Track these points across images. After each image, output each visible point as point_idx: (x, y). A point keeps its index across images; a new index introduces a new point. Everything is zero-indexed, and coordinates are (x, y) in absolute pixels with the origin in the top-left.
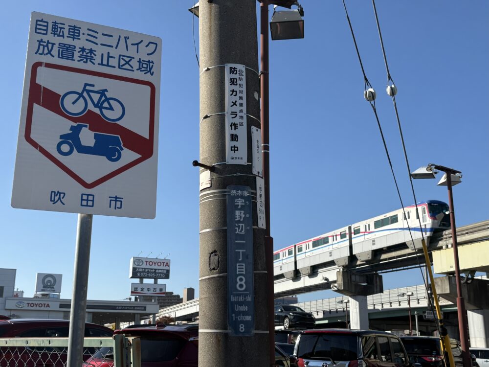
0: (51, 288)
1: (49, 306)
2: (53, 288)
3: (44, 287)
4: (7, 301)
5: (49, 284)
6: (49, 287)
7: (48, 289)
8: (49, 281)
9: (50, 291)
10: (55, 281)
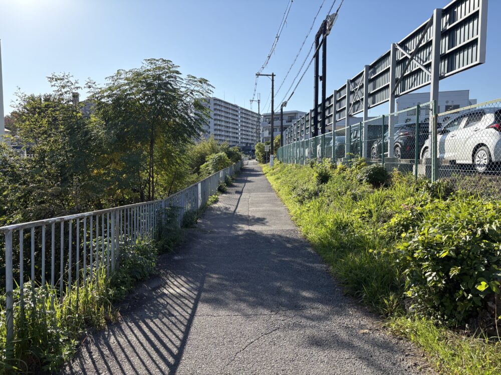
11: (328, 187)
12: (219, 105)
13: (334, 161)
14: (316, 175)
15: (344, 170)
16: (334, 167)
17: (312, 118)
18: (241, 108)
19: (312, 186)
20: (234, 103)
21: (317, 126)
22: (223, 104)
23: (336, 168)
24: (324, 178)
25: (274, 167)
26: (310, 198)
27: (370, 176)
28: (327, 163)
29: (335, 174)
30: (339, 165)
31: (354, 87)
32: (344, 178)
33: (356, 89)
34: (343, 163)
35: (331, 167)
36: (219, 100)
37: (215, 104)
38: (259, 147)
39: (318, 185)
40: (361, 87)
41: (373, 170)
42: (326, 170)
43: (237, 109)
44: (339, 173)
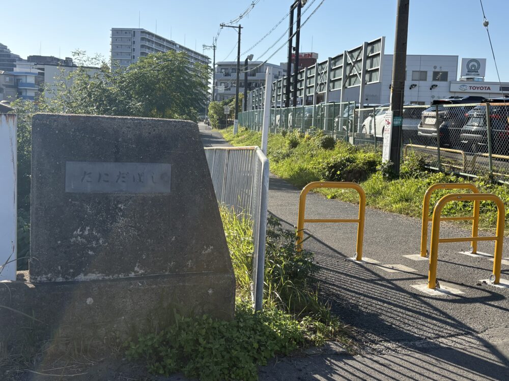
0: (475, 72)
1: (490, 89)
2: (477, 72)
3: (468, 72)
4: (451, 84)
5: (473, 68)
6: (473, 72)
7: (473, 73)
8: (473, 66)
9: (474, 75)
10: (479, 65)
11: (297, 151)
12: (149, 41)
13: (303, 132)
14: (288, 142)
15: (309, 139)
16: (302, 137)
17: (284, 86)
18: (180, 47)
19: (284, 151)
20: (169, 39)
21: (289, 96)
22: (154, 39)
23: (304, 137)
24: (294, 144)
25: (239, 134)
26: (284, 158)
27: (323, 143)
28: (297, 133)
29: (303, 142)
30: (307, 135)
31: (321, 70)
32: (309, 145)
33: (322, 73)
34: (309, 134)
35: (300, 136)
36: (149, 34)
37: (143, 39)
38: (214, 107)
39: (289, 149)
40: (326, 72)
41: (325, 139)
42: (295, 139)
43: (174, 48)
44: (306, 141)
